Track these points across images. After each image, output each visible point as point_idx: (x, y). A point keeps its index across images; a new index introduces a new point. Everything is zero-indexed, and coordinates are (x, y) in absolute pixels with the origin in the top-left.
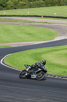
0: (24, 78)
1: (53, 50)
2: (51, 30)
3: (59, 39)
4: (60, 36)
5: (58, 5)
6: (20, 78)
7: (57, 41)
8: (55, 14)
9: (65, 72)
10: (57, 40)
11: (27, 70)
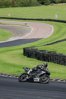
0: (25, 82)
1: (8, 50)
2: (5, 31)
3: (13, 40)
4: (14, 36)
5: (12, 7)
6: (20, 81)
7: (9, 42)
8: (9, 16)
9: (19, 71)
10: (12, 40)
11: (28, 73)
